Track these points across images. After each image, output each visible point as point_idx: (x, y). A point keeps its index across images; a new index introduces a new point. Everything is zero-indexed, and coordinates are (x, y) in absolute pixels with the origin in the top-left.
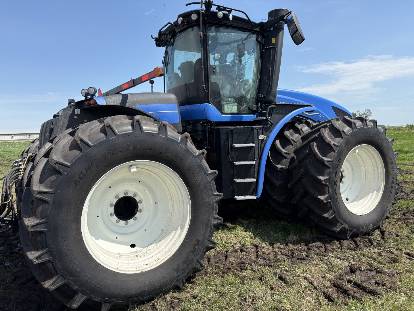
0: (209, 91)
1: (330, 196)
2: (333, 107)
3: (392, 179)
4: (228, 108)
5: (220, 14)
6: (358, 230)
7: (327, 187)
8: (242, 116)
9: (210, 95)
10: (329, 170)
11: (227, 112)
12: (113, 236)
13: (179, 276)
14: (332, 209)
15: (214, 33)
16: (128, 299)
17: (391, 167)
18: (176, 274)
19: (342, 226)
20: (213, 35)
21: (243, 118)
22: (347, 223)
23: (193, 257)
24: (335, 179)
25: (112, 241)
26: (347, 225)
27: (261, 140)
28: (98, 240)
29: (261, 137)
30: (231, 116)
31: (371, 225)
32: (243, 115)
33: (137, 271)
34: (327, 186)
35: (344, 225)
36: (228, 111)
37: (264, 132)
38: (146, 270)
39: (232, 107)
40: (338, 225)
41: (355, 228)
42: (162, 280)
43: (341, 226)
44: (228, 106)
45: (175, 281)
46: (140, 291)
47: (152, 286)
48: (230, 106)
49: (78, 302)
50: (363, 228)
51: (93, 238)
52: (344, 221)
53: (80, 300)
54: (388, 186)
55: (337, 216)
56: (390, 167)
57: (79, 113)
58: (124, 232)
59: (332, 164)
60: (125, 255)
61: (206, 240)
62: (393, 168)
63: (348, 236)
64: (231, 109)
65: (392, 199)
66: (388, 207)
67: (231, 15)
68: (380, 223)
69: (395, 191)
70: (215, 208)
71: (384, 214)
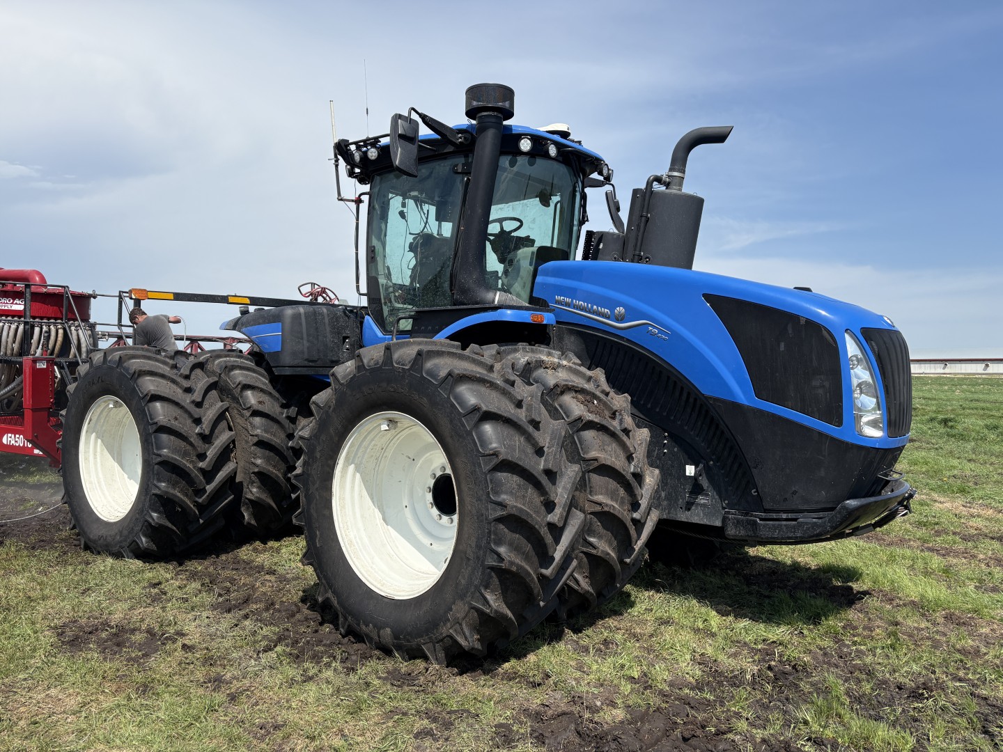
1: (303, 513)
2: (708, 297)
6: (359, 625)
18: (119, 538)
19: (327, 595)
22: (335, 593)
24: (312, 480)
26: (336, 598)
31: (389, 631)
35: (330, 594)
36: (406, 327)
40: (322, 587)
41: (351, 614)
43: (326, 593)
45: (118, 545)
50: (366, 624)
52: (330, 586)
59: (308, 444)
61: (145, 510)
63: (342, 628)
65: (467, 592)
66: (451, 610)
67: (373, 150)
68: (424, 644)
69: (483, 573)
70: (155, 472)
71: (438, 625)
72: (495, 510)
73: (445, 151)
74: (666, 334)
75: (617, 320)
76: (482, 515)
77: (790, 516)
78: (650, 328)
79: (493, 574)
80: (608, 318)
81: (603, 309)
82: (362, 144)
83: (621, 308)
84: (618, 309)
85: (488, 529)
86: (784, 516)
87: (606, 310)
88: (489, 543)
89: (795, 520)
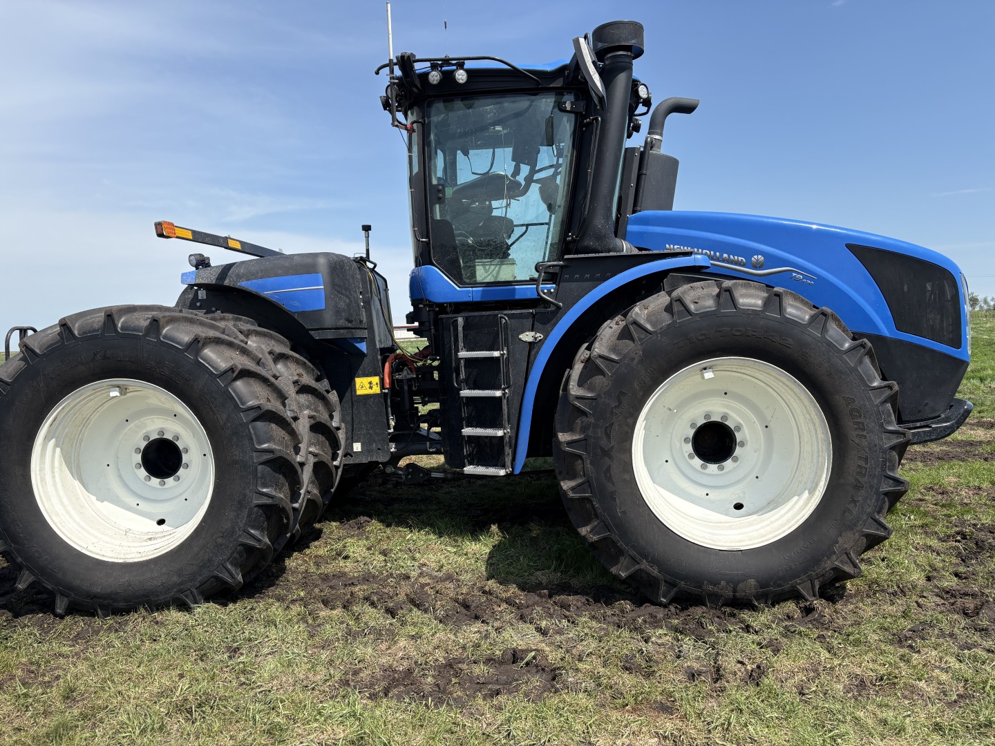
0: (429, 240)
1: (588, 482)
2: (849, 246)
3: (862, 463)
4: (486, 271)
5: (435, 77)
6: (700, 587)
7: (580, 461)
8: (515, 289)
9: (433, 248)
10: (584, 419)
11: (484, 281)
12: (132, 501)
13: (181, 583)
14: (597, 516)
15: (443, 116)
16: (92, 599)
17: (851, 424)
18: (175, 579)
19: (637, 567)
20: (440, 119)
21: (517, 292)
22: (654, 561)
23: (211, 555)
24: (603, 442)
25: (129, 509)
26: (655, 567)
27: (530, 343)
28: (102, 502)
29: (527, 337)
30: (483, 290)
31: (752, 582)
32: (516, 287)
33: (117, 558)
34: (580, 457)
35: (644, 565)
36: (485, 278)
37: (537, 325)
38: (131, 561)
39: (500, 268)
40: (624, 561)
41: (685, 578)
42: (150, 583)
43: (634, 566)
44: (487, 267)
45: (175, 590)
46: (109, 591)
47: (130, 588)
48: (492, 267)
49: (24, 582)
50: (716, 584)
51: (93, 498)
52: (645, 556)
53: (27, 580)
54: (842, 481)
55: (615, 537)
56: (849, 425)
57: (205, 297)
58: (153, 498)
59: (594, 404)
60: (135, 532)
61: (239, 530)
62: (864, 430)
63: (664, 597)
64: (495, 273)
65: (858, 521)
66: (837, 542)
67: (461, 72)
68: (799, 584)
69: (877, 500)
70: (259, 475)
71: (820, 560)
72: (889, 439)
73: (551, 86)
74: (811, 279)
75: (755, 267)
76: (876, 446)
77: (922, 423)
78: (794, 274)
79: (886, 499)
80: (744, 265)
81: (736, 257)
82: (440, 62)
83: (760, 256)
84: (756, 257)
85: (883, 458)
86: (918, 424)
87: (740, 258)
88: (885, 470)
89: (927, 426)
